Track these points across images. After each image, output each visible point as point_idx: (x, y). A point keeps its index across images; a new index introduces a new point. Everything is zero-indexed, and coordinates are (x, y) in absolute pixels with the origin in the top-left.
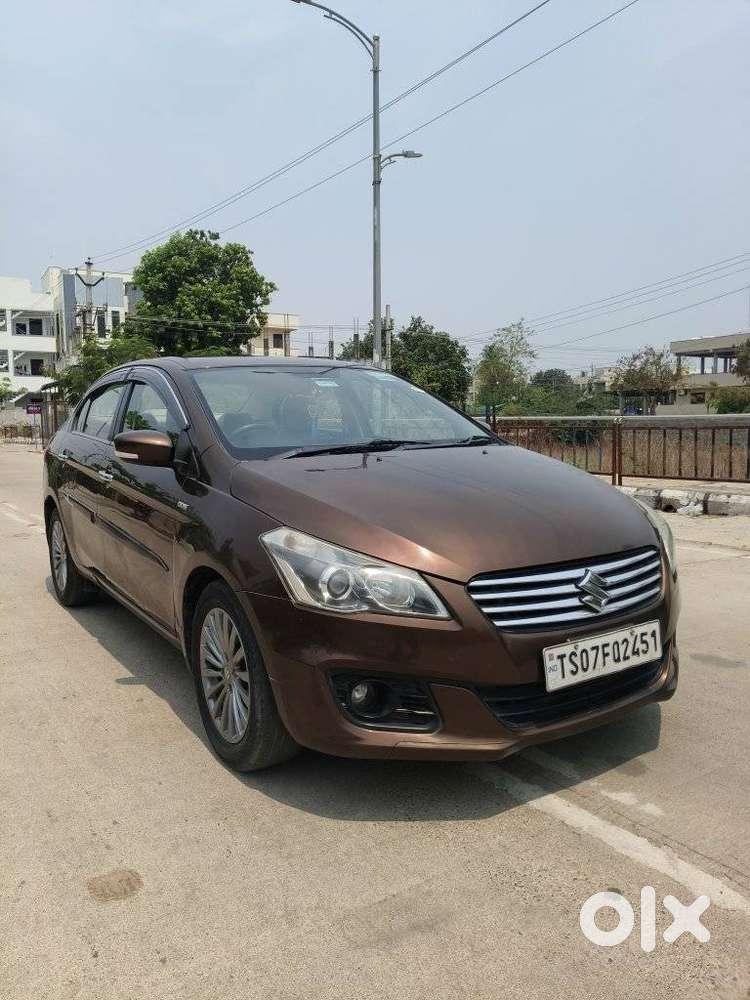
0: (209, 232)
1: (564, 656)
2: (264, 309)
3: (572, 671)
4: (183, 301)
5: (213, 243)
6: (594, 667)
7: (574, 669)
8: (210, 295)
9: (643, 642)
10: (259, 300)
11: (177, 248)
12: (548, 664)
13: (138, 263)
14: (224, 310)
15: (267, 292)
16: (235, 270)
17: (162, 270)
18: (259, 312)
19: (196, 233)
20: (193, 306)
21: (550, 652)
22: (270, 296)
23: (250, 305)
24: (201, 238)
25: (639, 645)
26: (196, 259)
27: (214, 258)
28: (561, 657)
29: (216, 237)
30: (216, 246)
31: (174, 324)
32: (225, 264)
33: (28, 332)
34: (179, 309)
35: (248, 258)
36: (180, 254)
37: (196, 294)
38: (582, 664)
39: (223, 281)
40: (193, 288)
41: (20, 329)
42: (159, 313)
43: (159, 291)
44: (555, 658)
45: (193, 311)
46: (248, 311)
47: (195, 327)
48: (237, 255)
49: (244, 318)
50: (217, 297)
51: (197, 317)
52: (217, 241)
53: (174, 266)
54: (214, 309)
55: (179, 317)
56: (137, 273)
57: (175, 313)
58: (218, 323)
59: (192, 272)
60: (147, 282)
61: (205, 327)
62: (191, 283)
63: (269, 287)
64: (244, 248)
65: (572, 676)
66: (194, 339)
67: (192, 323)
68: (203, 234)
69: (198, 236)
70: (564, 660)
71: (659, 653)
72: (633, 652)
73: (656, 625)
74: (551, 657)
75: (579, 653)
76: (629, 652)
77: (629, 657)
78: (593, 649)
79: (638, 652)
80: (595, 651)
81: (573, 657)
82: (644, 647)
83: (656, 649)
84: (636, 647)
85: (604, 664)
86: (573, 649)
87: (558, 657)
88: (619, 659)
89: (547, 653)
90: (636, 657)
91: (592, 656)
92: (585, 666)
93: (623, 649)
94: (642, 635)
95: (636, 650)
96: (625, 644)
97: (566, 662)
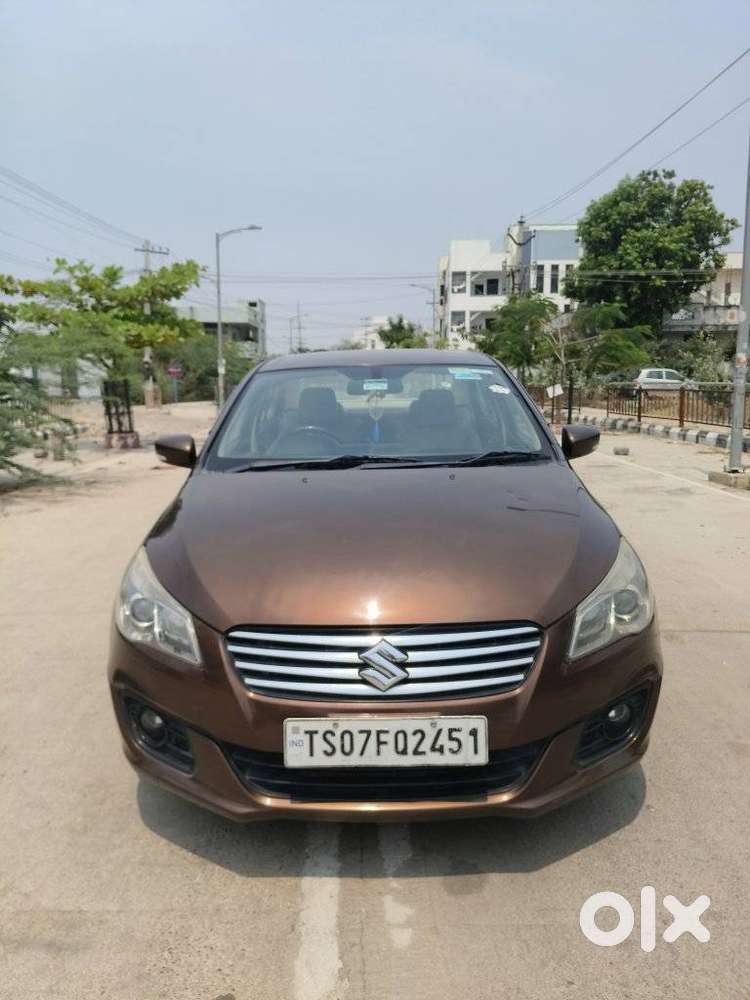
0: (664, 171)
1: (316, 732)
2: (721, 250)
3: (326, 753)
4: (625, 250)
5: (667, 182)
6: (362, 754)
7: (329, 750)
8: (657, 240)
9: (451, 738)
10: (717, 240)
11: (627, 194)
12: (290, 737)
13: (583, 215)
14: (671, 255)
15: (727, 231)
16: (695, 206)
17: (606, 219)
18: (716, 253)
19: (649, 174)
20: (636, 255)
21: (296, 724)
22: (731, 234)
23: (705, 246)
24: (654, 179)
25: (443, 740)
26: (645, 203)
27: (668, 199)
28: (311, 734)
29: (670, 175)
30: (671, 187)
31: (614, 277)
32: (679, 203)
33: (485, 293)
34: (621, 258)
35: (706, 194)
36: (628, 199)
37: (640, 241)
38: (343, 746)
39: (676, 223)
40: (639, 235)
41: (478, 290)
42: (598, 266)
43: (602, 242)
44: (302, 732)
45: (636, 259)
46: (704, 253)
47: (637, 277)
48: (695, 191)
49: (696, 262)
50: (666, 243)
51: (639, 266)
52: (673, 180)
53: (619, 214)
54: (660, 255)
55: (620, 268)
56: (581, 224)
57: (615, 264)
58: (664, 270)
59: (640, 217)
60: (590, 234)
61: (648, 277)
62: (637, 230)
63: (730, 225)
64: (702, 184)
65: (324, 756)
66: (634, 290)
67: (632, 273)
68: (656, 174)
69: (651, 177)
70: (315, 737)
71: (482, 758)
72: (433, 749)
73: (480, 723)
74: (296, 730)
75: (338, 733)
76: (426, 746)
77: (423, 753)
78: (361, 732)
79: (441, 750)
80: (365, 735)
81: (329, 736)
82: (454, 745)
83: (476, 752)
84: (439, 743)
85: (378, 753)
86: (331, 728)
87: (306, 732)
88: (404, 752)
89: (290, 724)
90: (437, 754)
91: (359, 740)
92: (347, 748)
93: (413, 741)
94: (451, 731)
95: (437, 747)
96: (419, 736)
97: (318, 739)
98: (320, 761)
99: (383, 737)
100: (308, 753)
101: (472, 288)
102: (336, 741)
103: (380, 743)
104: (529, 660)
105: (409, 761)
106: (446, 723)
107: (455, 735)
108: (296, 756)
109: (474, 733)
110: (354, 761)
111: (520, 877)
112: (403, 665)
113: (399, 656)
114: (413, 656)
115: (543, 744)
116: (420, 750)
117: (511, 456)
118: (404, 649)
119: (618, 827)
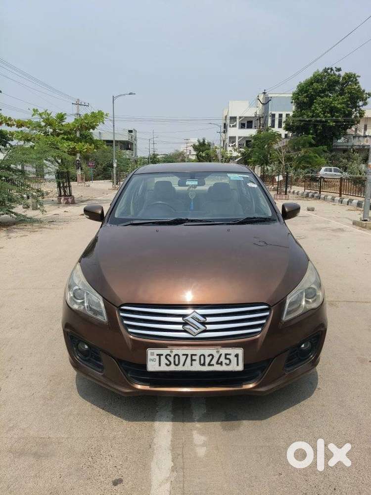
0: (336, 68)
1: (162, 355)
2: (362, 108)
3: (166, 364)
4: (315, 107)
5: (337, 73)
6: (184, 365)
7: (168, 363)
8: (331, 103)
9: (226, 358)
10: (361, 103)
11: (317, 79)
12: (149, 357)
13: (295, 89)
14: (338, 110)
15: (366, 98)
16: (351, 86)
17: (306, 91)
18: (360, 110)
19: (328, 69)
20: (321, 110)
21: (152, 351)
22: (368, 100)
23: (355, 106)
24: (331, 72)
25: (222, 359)
26: (326, 84)
27: (337, 82)
28: (160, 355)
29: (339, 70)
30: (339, 76)
31: (310, 121)
32: (343, 84)
33: (246, 127)
34: (313, 111)
35: (356, 80)
36: (317, 82)
37: (323, 103)
38: (175, 361)
39: (341, 94)
40: (322, 100)
41: (242, 126)
42: (302, 115)
43: (304, 103)
44: (155, 354)
45: (320, 112)
46: (354, 109)
47: (321, 121)
48: (351, 78)
49: (350, 114)
50: (336, 104)
51: (322, 116)
52: (340, 72)
53: (313, 89)
54: (333, 110)
55: (313, 116)
56: (294, 94)
57: (311, 114)
58: (334, 118)
59: (323, 91)
60: (298, 99)
61: (326, 121)
62: (322, 97)
63: (368, 96)
64: (355, 75)
65: (165, 366)
66: (319, 128)
67: (318, 119)
68: (332, 69)
69: (329, 71)
70: (161, 357)
71: (240, 368)
72: (217, 363)
73: (240, 351)
74: (152, 354)
75: (173, 355)
76: (214, 362)
77: (213, 365)
78: (183, 355)
79: (221, 364)
80: (185, 356)
81: (168, 357)
82: (228, 361)
83: (238, 365)
84: (220, 360)
85: (192, 365)
86: (169, 353)
87: (157, 355)
88: (204, 364)
89: (150, 351)
90: (219, 366)
91: (183, 359)
92: (177, 363)
93: (208, 360)
94: (226, 355)
95: (219, 362)
96: (211, 357)
97: (163, 358)
98: (164, 368)
99: (194, 358)
100: (158, 365)
101: (239, 124)
102: (171, 359)
103: (192, 360)
104: (264, 321)
105: (206, 368)
106: (224, 351)
107: (228, 357)
108: (152, 366)
109: (237, 356)
110: (180, 368)
111: (258, 422)
112: (204, 324)
113: (202, 319)
114: (209, 319)
115: (269, 361)
116: (211, 363)
117: (257, 219)
118: (204, 316)
119: (304, 398)
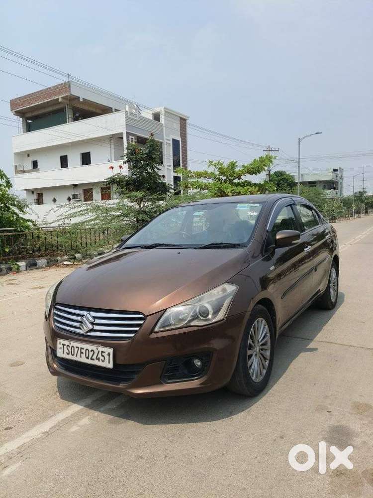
1: (65, 345)
6: (76, 356)
7: (68, 352)
9: (102, 356)
12: (58, 345)
21: (60, 341)
25: (100, 356)
38: (71, 352)
65: (67, 354)
71: (111, 366)
73: (111, 351)
74: (60, 343)
75: (71, 346)
76: (94, 357)
77: (94, 359)
78: (76, 347)
79: (99, 359)
81: (68, 347)
82: (103, 358)
83: (109, 363)
84: (98, 356)
85: (81, 357)
86: (69, 344)
87: (63, 344)
88: (88, 358)
89: (58, 340)
90: (97, 361)
91: (76, 350)
92: (73, 353)
94: (102, 352)
96: (93, 352)
97: (65, 347)
98: (66, 356)
99: (83, 351)
100: (62, 353)
102: (70, 349)
103: (81, 353)
105: (89, 362)
106: (101, 349)
107: (103, 354)
108: (60, 352)
109: (109, 354)
110: (74, 358)
112: (93, 324)
113: (92, 320)
114: (97, 321)
116: (93, 358)
118: (95, 318)
